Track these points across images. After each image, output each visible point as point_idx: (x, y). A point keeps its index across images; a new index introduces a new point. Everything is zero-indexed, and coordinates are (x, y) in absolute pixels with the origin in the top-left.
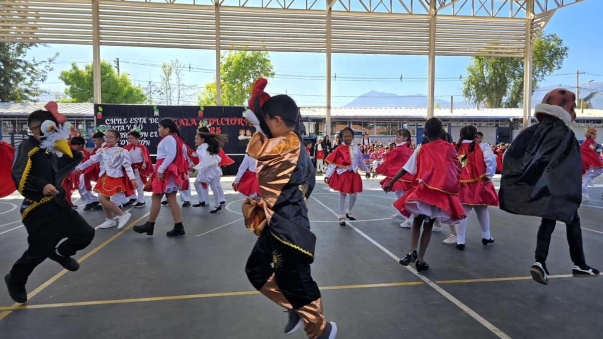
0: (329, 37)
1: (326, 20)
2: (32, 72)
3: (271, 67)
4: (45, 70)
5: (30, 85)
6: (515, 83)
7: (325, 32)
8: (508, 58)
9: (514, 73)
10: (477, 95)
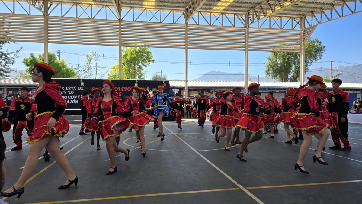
0: (186, 39)
1: (184, 30)
2: (6, 58)
3: (152, 57)
4: (14, 57)
5: (4, 66)
6: (296, 67)
7: (184, 37)
8: (291, 52)
9: (294, 61)
10: (274, 73)
